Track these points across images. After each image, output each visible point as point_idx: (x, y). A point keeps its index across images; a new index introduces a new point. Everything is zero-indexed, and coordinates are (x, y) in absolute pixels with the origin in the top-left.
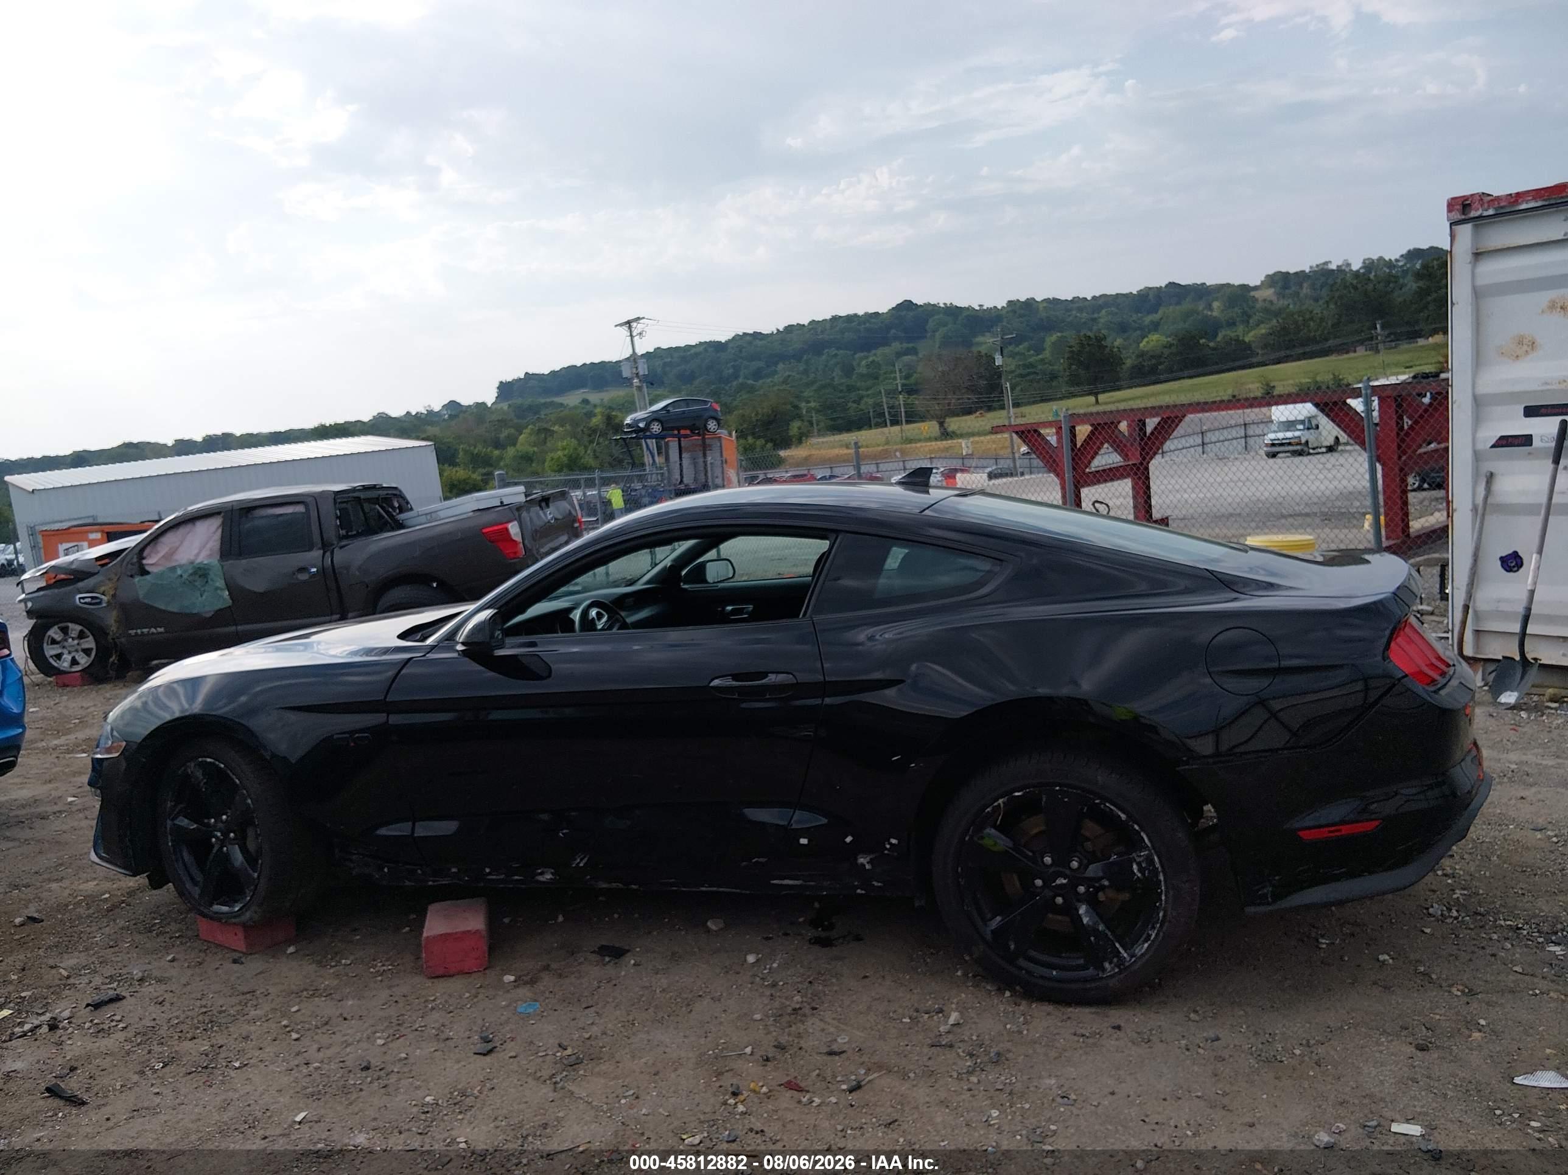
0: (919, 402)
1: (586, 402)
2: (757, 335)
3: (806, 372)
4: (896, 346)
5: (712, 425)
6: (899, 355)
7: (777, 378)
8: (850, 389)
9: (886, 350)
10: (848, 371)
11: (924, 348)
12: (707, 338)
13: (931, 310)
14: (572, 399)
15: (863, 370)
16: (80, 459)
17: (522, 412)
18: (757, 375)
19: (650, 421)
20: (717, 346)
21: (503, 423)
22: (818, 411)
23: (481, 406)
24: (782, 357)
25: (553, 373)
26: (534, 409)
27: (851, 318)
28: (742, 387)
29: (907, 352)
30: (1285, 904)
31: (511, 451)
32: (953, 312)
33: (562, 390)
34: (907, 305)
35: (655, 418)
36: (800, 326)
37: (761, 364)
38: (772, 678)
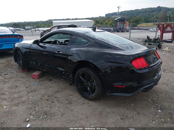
0: (157, 20)
1: (115, 17)
2: (138, 10)
3: (143, 15)
4: (156, 12)
5: (125, 21)
6: (157, 13)
7: (140, 15)
8: (149, 17)
9: (155, 13)
10: (149, 15)
11: (160, 13)
12: (131, 10)
13: (162, 8)
14: (113, 17)
15: (151, 15)
16: (63, 20)
17: (107, 18)
18: (137, 15)
19: (118, 20)
20: (132, 11)
21: (105, 19)
22: (144, 20)
23: (103, 17)
24: (140, 13)
25: (112, 13)
26: (109, 18)
27: (151, 8)
28: (135, 16)
29: (158, 13)
30: (111, 94)
31: (105, 22)
32: (166, 8)
33: (113, 15)
34: (159, 7)
35: (118, 19)
36: (144, 9)
37: (138, 13)
38: (61, 52)
